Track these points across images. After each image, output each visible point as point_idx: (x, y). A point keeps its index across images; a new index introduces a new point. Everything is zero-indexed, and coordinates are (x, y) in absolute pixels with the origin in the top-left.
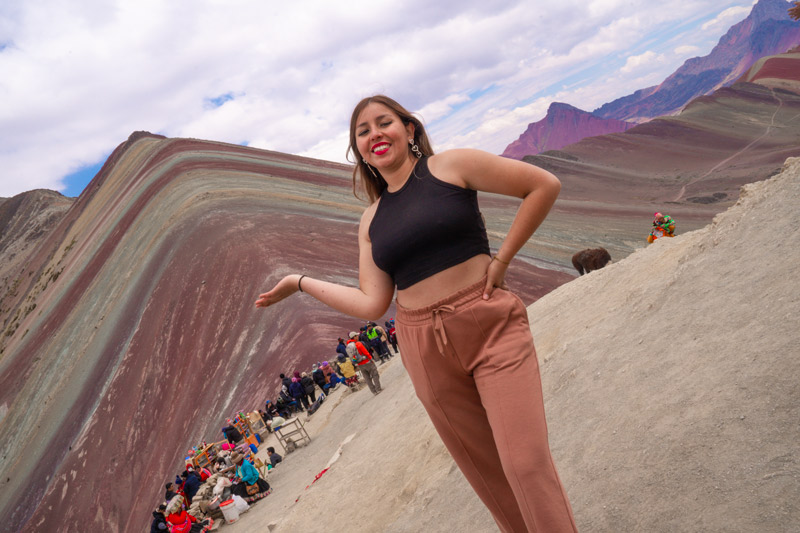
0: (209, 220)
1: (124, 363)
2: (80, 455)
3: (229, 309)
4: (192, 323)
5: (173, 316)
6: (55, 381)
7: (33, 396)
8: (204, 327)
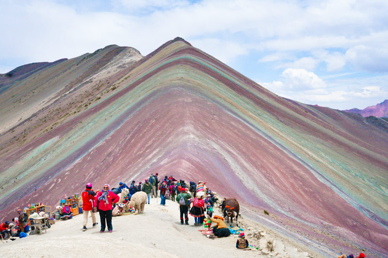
0: (174, 90)
1: (106, 140)
2: (67, 173)
3: (158, 136)
4: (141, 135)
5: (136, 128)
6: (80, 136)
7: (69, 138)
8: (144, 139)
